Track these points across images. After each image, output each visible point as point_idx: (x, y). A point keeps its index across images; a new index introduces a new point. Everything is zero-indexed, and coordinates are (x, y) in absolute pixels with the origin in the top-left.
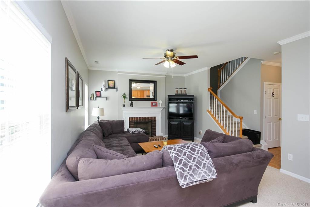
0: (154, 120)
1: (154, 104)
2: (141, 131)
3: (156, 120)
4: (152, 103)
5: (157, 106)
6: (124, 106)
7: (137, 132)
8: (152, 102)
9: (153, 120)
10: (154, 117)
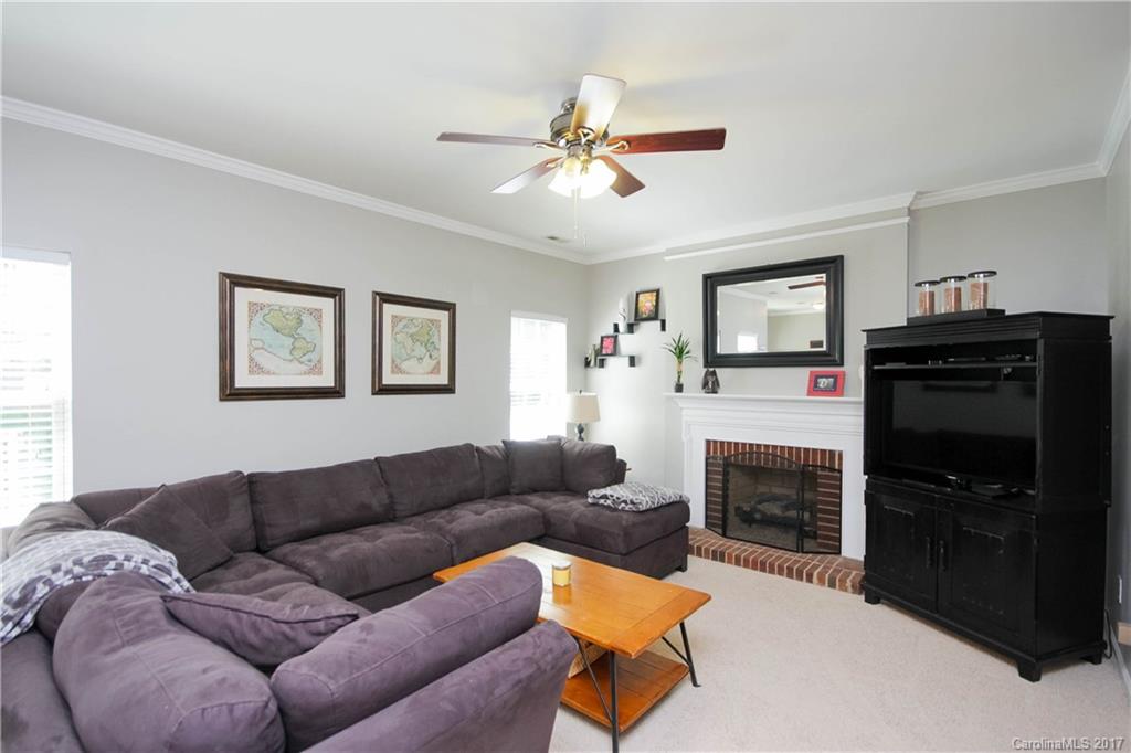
0: (834, 470)
1: (823, 382)
2: (625, 502)
3: (840, 471)
4: (815, 379)
5: (841, 395)
6: (679, 388)
7: (609, 502)
8: (811, 372)
9: (823, 468)
10: (832, 453)
